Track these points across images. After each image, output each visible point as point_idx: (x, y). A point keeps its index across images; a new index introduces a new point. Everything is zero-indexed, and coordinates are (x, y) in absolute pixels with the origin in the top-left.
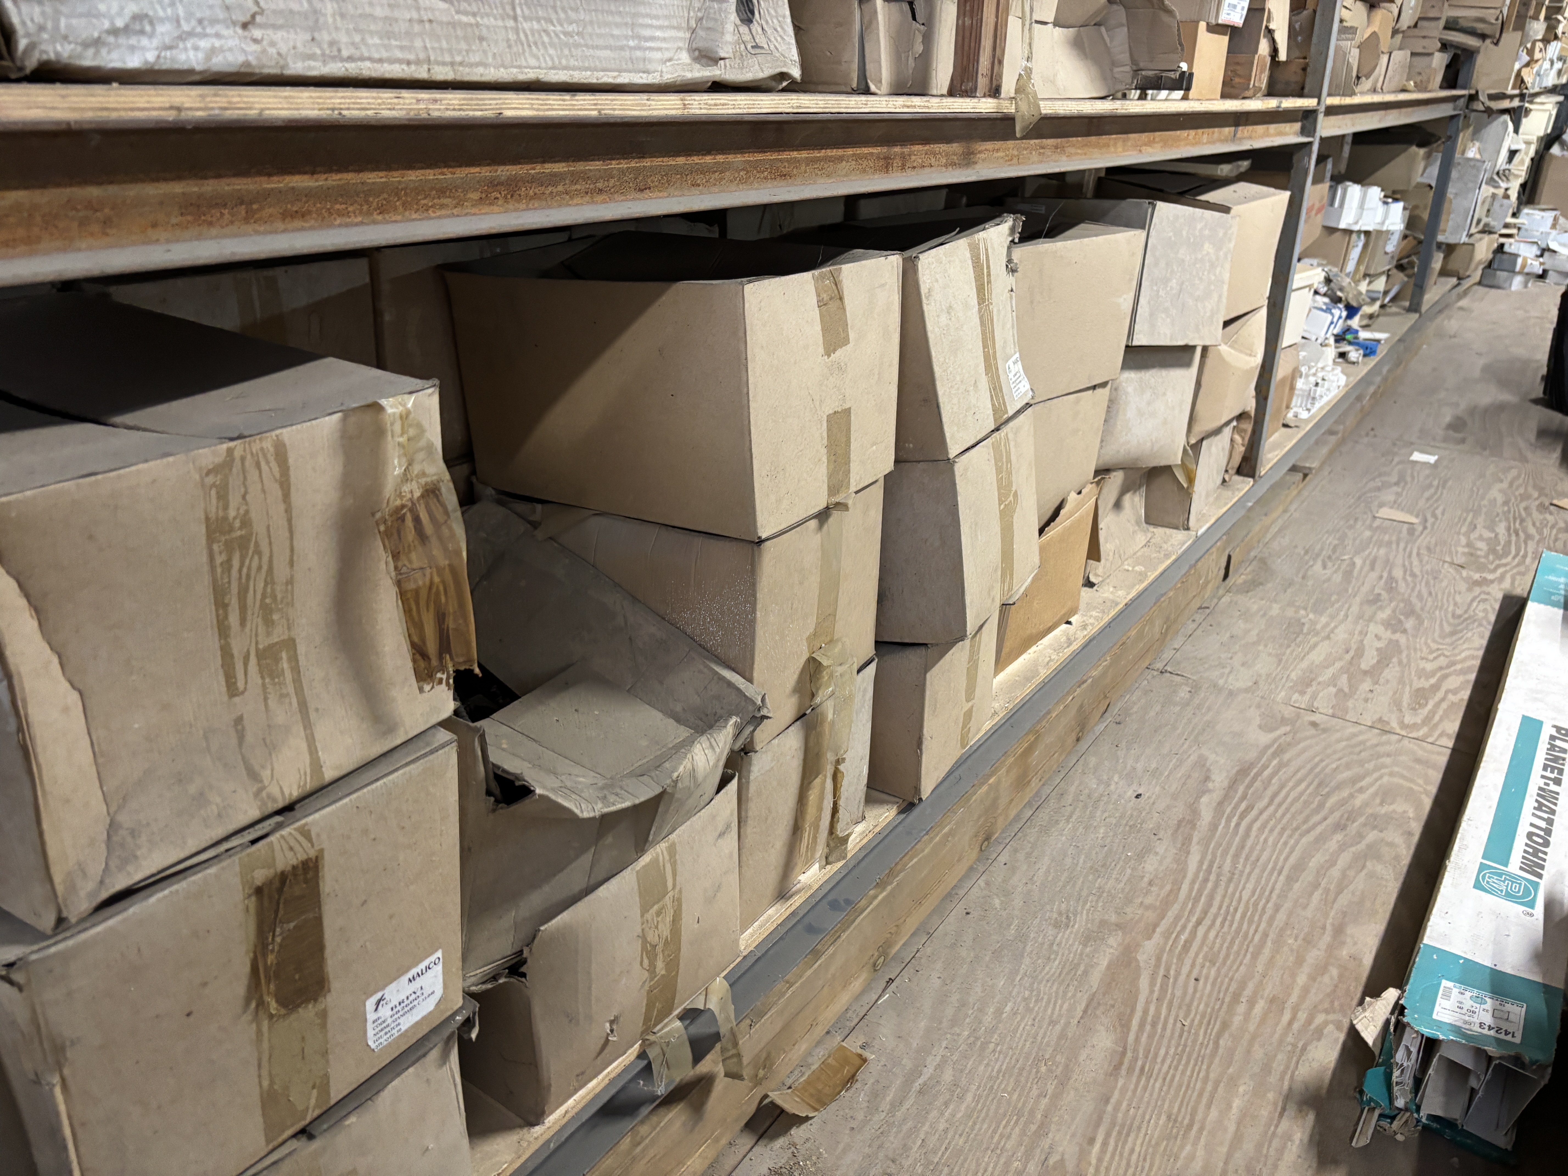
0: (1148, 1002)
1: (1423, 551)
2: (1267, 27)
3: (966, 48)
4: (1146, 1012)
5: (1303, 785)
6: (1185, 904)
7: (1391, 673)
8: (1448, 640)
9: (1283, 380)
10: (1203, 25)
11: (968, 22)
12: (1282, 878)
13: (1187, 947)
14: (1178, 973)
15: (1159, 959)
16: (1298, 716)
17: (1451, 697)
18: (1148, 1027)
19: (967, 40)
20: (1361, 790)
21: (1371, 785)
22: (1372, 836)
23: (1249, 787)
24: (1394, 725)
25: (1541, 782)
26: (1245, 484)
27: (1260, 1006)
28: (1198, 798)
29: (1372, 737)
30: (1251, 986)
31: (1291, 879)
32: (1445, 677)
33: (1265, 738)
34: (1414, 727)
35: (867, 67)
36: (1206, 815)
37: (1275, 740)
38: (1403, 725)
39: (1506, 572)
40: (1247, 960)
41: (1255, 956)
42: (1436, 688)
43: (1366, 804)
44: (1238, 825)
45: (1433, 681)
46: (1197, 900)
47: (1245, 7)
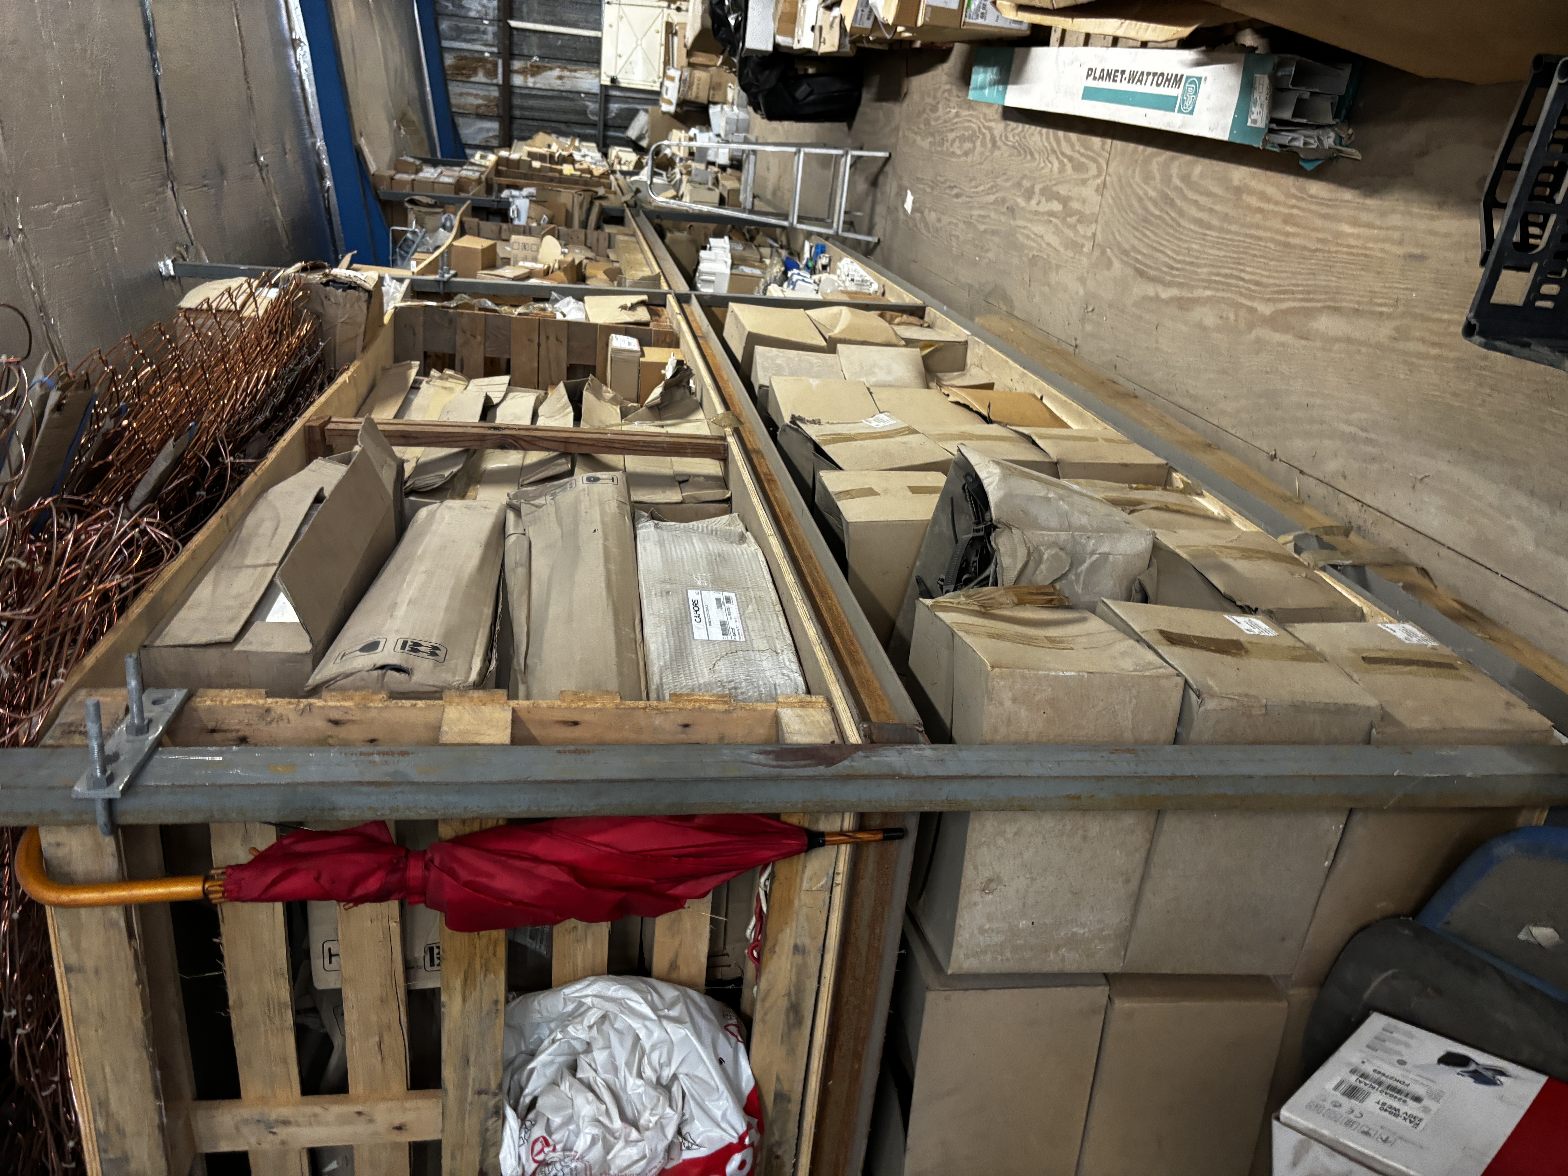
0: (1295, 300)
1: (974, 183)
4: (1302, 300)
5: (1148, 233)
6: (1231, 292)
7: (1063, 190)
8: (1037, 156)
12: (1208, 232)
13: (1257, 283)
14: (1277, 285)
15: (1269, 300)
16: (1099, 245)
17: (1077, 148)
18: (1311, 296)
20: (1146, 194)
21: (1142, 188)
22: (1177, 182)
23: (1151, 267)
24: (1099, 181)
25: (1125, 82)
26: (931, 313)
27: (1289, 229)
28: (1163, 300)
29: (1108, 194)
30: (1278, 237)
31: (1209, 227)
32: (1063, 154)
33: (1117, 264)
34: (1099, 168)
36: (1174, 292)
37: (1117, 257)
38: (1099, 175)
39: (984, 127)
40: (1262, 244)
41: (1260, 238)
42: (1071, 159)
43: (1155, 189)
44: (1178, 269)
45: (1065, 161)
46: (1229, 285)
47: (625, 337)
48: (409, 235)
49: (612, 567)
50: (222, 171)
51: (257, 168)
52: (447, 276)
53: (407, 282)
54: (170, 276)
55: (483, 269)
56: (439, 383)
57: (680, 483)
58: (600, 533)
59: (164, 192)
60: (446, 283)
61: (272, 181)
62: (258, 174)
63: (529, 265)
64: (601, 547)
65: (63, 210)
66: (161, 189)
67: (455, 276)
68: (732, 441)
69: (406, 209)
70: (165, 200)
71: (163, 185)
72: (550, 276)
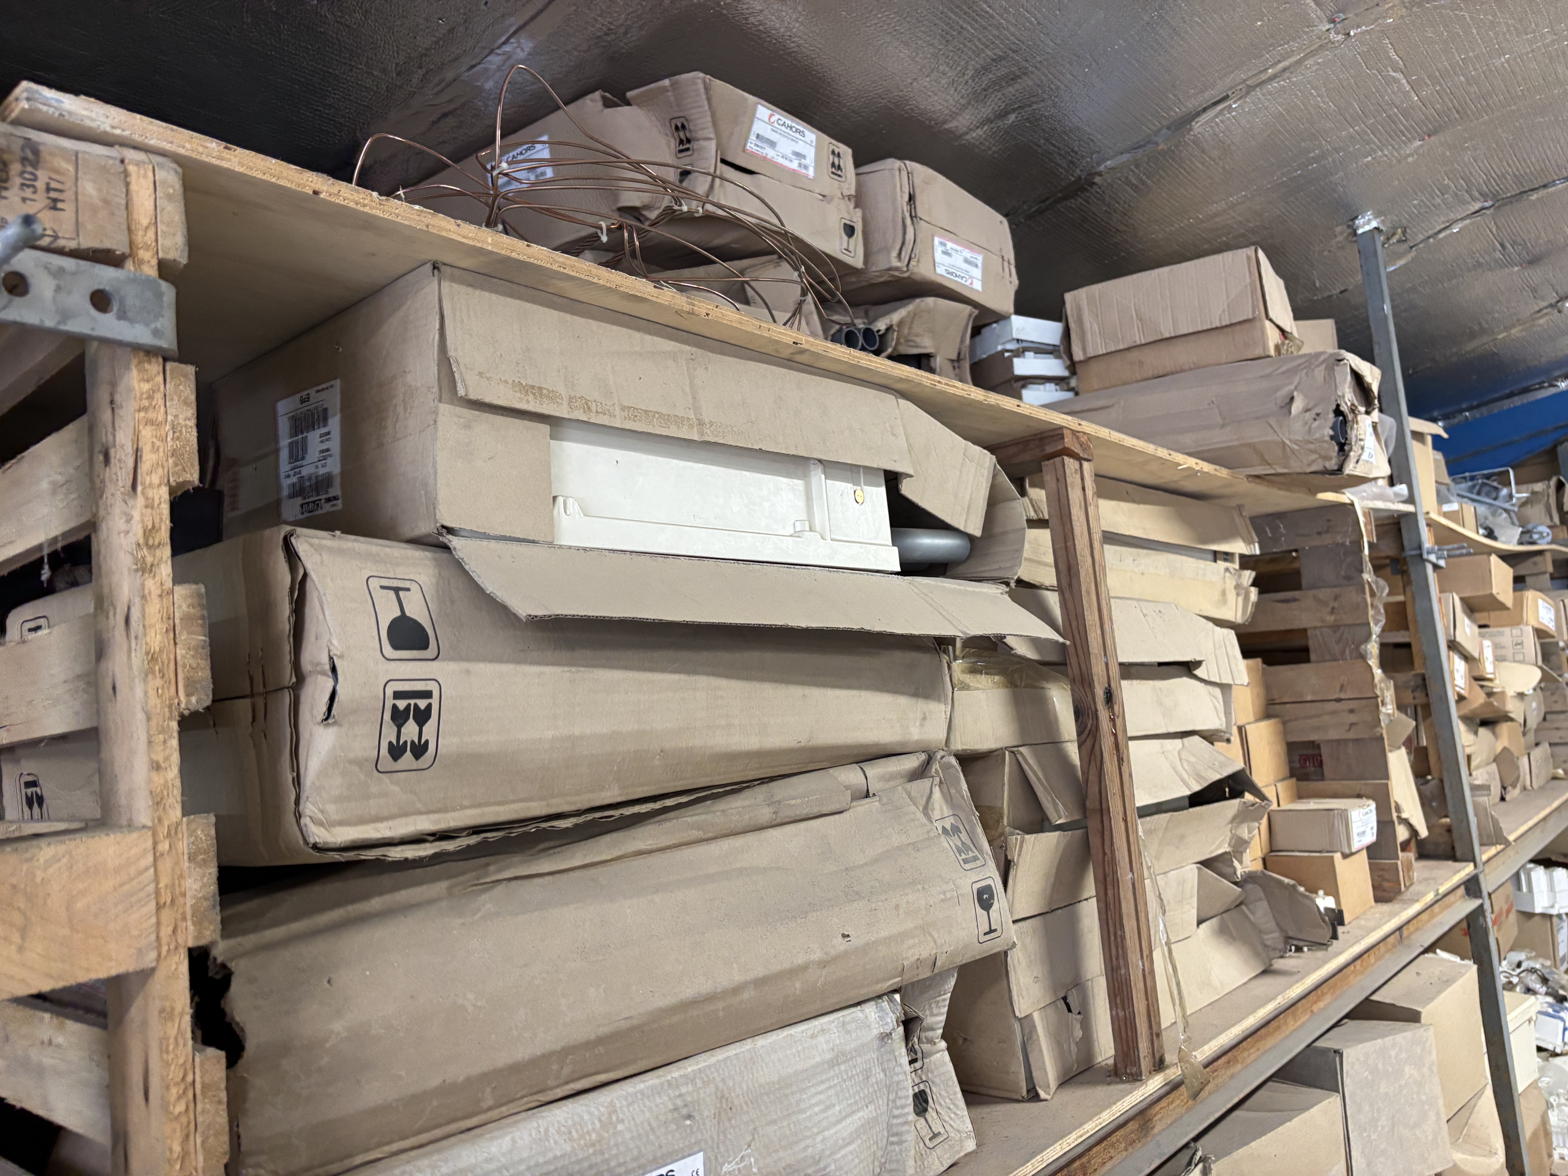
2: (1399, 817)
3: (1124, 1035)
9: (1535, 1135)
10: (1337, 856)
11: (1121, 1014)
19: (1123, 1029)
35: (1034, 1074)
47: (1374, 824)
48: (1504, 492)
49: (748, 994)
50: (1534, 261)
51: (1553, 301)
52: (1432, 557)
53: (1410, 508)
54: (1355, 231)
55: (1462, 599)
56: (1231, 583)
57: (1065, 999)
58: (841, 945)
59: (1474, 199)
60: (1420, 559)
61: (1542, 321)
62: (1545, 304)
63: (1488, 654)
64: (800, 960)
65: (1396, 81)
66: (1477, 194)
67: (1436, 567)
68: (1154, 1084)
69: (1549, 479)
70: (1464, 203)
71: (1485, 196)
72: (1475, 684)
